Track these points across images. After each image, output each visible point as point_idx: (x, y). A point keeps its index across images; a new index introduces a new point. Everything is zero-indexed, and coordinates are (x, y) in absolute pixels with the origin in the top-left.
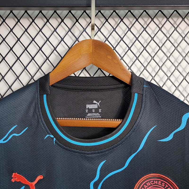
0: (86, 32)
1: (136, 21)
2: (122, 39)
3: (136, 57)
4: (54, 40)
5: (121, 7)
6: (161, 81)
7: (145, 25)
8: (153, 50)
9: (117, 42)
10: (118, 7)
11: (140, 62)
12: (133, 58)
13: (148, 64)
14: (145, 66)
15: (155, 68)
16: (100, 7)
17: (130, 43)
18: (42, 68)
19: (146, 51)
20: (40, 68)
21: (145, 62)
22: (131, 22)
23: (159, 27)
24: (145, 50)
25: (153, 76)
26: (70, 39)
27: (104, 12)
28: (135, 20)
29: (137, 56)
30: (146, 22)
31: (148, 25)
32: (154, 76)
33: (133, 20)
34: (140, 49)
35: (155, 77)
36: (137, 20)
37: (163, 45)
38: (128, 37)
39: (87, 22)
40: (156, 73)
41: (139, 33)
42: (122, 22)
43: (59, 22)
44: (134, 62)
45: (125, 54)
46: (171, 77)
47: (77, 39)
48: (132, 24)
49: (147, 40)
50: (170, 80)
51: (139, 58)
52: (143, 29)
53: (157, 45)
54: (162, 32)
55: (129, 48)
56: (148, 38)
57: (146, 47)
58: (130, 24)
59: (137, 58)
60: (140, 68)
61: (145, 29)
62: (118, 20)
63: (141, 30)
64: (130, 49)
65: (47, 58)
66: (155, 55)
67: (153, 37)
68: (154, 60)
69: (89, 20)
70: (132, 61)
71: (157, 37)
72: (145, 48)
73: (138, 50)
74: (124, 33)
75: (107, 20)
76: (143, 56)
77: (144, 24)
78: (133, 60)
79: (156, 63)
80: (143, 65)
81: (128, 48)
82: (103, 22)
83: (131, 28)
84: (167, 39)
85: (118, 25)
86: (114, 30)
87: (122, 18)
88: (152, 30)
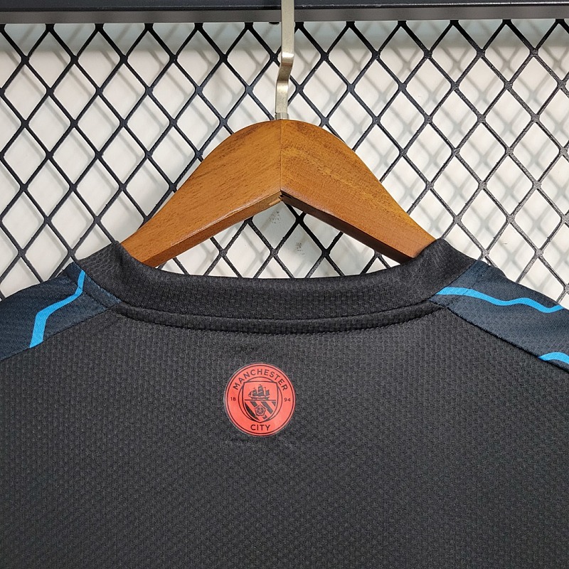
0: (254, 98)
1: (424, 58)
2: (376, 120)
3: (426, 181)
4: (146, 125)
5: (374, 7)
6: (511, 263)
7: (454, 74)
8: (484, 159)
9: (361, 132)
10: (364, 7)
11: (440, 200)
12: (413, 185)
13: (467, 204)
14: (457, 213)
15: (489, 217)
16: (303, 8)
17: (403, 133)
18: (103, 221)
19: (461, 160)
20: (97, 220)
21: (454, 197)
22: (406, 63)
23: (503, 80)
24: (455, 158)
25: (485, 247)
26: (201, 121)
27: (317, 29)
28: (421, 54)
29: (430, 180)
30: (456, 63)
31: (464, 74)
32: (489, 248)
33: (415, 54)
34: (437, 153)
35: (491, 251)
36: (428, 55)
37: (518, 139)
38: (397, 115)
39: (257, 63)
40: (495, 238)
41: (435, 101)
42: (376, 61)
43: (161, 63)
44: (419, 198)
45: (388, 171)
46: (545, 250)
47: (223, 122)
48: (410, 70)
49: (461, 123)
50: (543, 261)
51: (436, 186)
52: (448, 85)
53: (499, 140)
54: (514, 94)
55: (400, 150)
56: (466, 116)
57: (458, 147)
58: (402, 71)
59: (429, 186)
60: (439, 218)
61: (455, 86)
62: (363, 56)
63: (442, 89)
64: (403, 153)
65: (122, 187)
66: (490, 173)
67: (482, 113)
68: (487, 193)
69: (263, 58)
70: (412, 197)
71: (497, 114)
72: (455, 152)
73: (433, 159)
74: (384, 101)
75: (325, 57)
76: (448, 178)
77: (452, 70)
78: (414, 193)
79: (494, 200)
80: (449, 210)
81: (396, 152)
82: (311, 64)
83: (406, 83)
84: (532, 121)
85: (362, 72)
86: (351, 88)
87: (377, 48)
88: (479, 90)
